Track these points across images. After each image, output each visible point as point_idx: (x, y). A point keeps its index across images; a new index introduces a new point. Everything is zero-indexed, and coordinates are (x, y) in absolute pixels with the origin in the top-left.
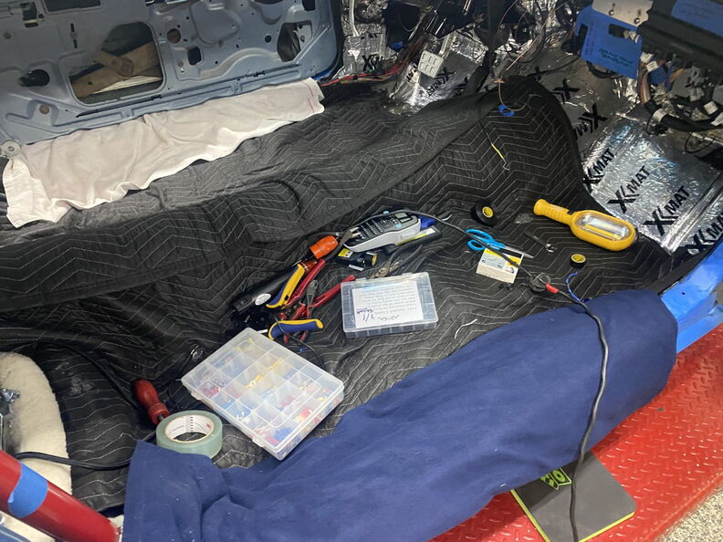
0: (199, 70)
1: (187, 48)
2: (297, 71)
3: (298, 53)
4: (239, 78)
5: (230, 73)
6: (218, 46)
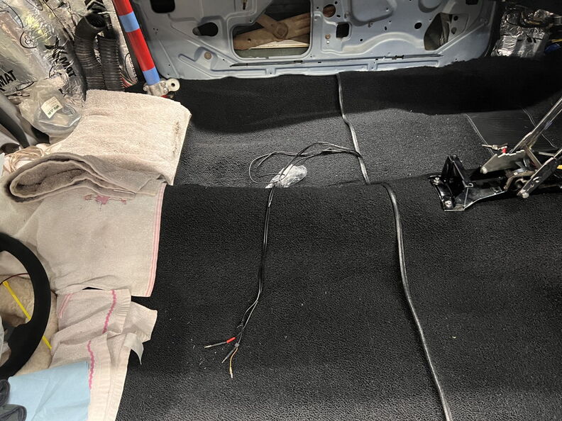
0: (343, 45)
1: (339, 23)
2: (437, 61)
3: (444, 43)
4: (377, 58)
5: (371, 52)
6: (367, 25)
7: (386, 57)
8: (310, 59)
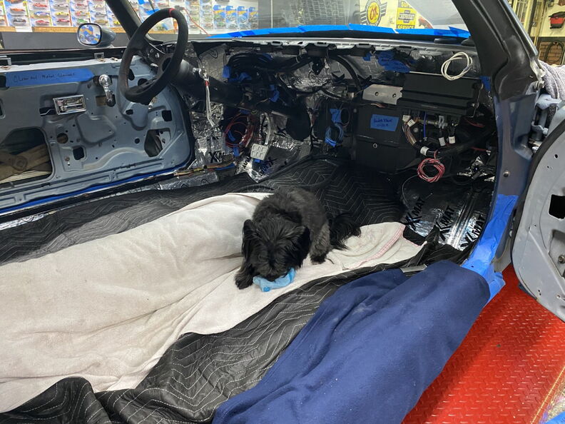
0: (83, 164)
1: (73, 148)
2: (161, 163)
3: (160, 151)
4: (115, 169)
5: (108, 165)
6: (98, 145)
7: (121, 167)
8: (56, 180)
